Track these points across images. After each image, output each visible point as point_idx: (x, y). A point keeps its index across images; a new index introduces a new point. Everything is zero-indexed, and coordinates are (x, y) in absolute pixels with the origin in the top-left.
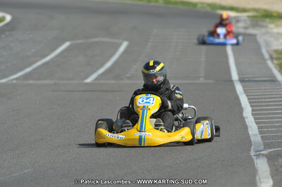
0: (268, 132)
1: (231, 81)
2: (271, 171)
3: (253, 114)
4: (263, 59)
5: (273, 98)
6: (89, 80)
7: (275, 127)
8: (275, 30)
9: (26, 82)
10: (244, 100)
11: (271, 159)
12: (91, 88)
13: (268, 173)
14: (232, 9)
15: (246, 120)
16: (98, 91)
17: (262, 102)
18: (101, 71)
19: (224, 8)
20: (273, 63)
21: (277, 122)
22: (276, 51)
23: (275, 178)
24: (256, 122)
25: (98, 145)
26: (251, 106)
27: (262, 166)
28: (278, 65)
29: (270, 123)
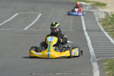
0: (98, 52)
1: (83, 31)
2: (99, 67)
3: (92, 44)
4: (96, 22)
5: (100, 38)
6: (25, 29)
7: (101, 49)
8: (101, 10)
10: (88, 38)
11: (99, 62)
12: (26, 32)
15: (89, 47)
16: (29, 33)
18: (31, 25)
20: (100, 24)
21: (101, 48)
22: (101, 19)
23: (100, 70)
24: (93, 47)
25: (31, 57)
26: (91, 41)
27: (95, 65)
28: (102, 24)
29: (98, 48)
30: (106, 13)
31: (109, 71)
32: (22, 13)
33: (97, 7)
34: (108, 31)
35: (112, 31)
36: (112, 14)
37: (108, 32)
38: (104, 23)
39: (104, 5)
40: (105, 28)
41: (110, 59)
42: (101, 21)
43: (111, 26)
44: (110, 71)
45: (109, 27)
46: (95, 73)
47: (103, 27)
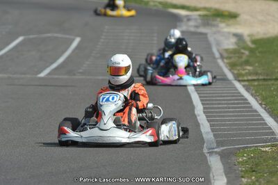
0: (220, 130)
2: (224, 169)
3: (204, 112)
4: (214, 58)
5: (224, 96)
6: (42, 75)
7: (227, 125)
8: (226, 30)
11: (224, 156)
12: (44, 83)
13: (222, 170)
14: (183, 7)
15: (198, 118)
16: (51, 86)
17: (213, 100)
18: (54, 66)
19: (175, 7)
20: (224, 63)
21: (229, 120)
22: (227, 50)
23: (228, 175)
24: (208, 120)
26: (203, 104)
27: (216, 163)
28: (227, 63)
29: (222, 121)
30: (239, 37)
31: (251, 178)
32: (31, 36)
33: (215, 23)
34: (244, 81)
35: (254, 80)
36: (253, 38)
37: (243, 83)
38: (233, 60)
39: (233, 16)
40: (236, 72)
41: (250, 147)
42: (225, 55)
43: (249, 68)
44: (253, 178)
45: (247, 71)
46: (216, 182)
47: (230, 70)
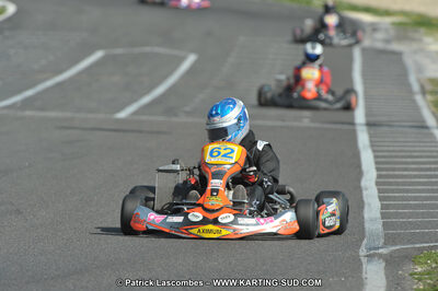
0: (397, 215)
3: (377, 184)
4: (410, 92)
6: (122, 115)
7: (410, 207)
9: (20, 114)
10: (367, 159)
12: (122, 128)
14: (367, 10)
15: (365, 193)
16: (133, 131)
18: (146, 99)
19: (355, 8)
20: (426, 101)
21: (415, 199)
22: (432, 81)
24: (379, 197)
26: (378, 169)
27: (375, 276)
28: (432, 102)
29: (403, 199)
32: (119, 51)
33: (416, 36)
42: (429, 87)
